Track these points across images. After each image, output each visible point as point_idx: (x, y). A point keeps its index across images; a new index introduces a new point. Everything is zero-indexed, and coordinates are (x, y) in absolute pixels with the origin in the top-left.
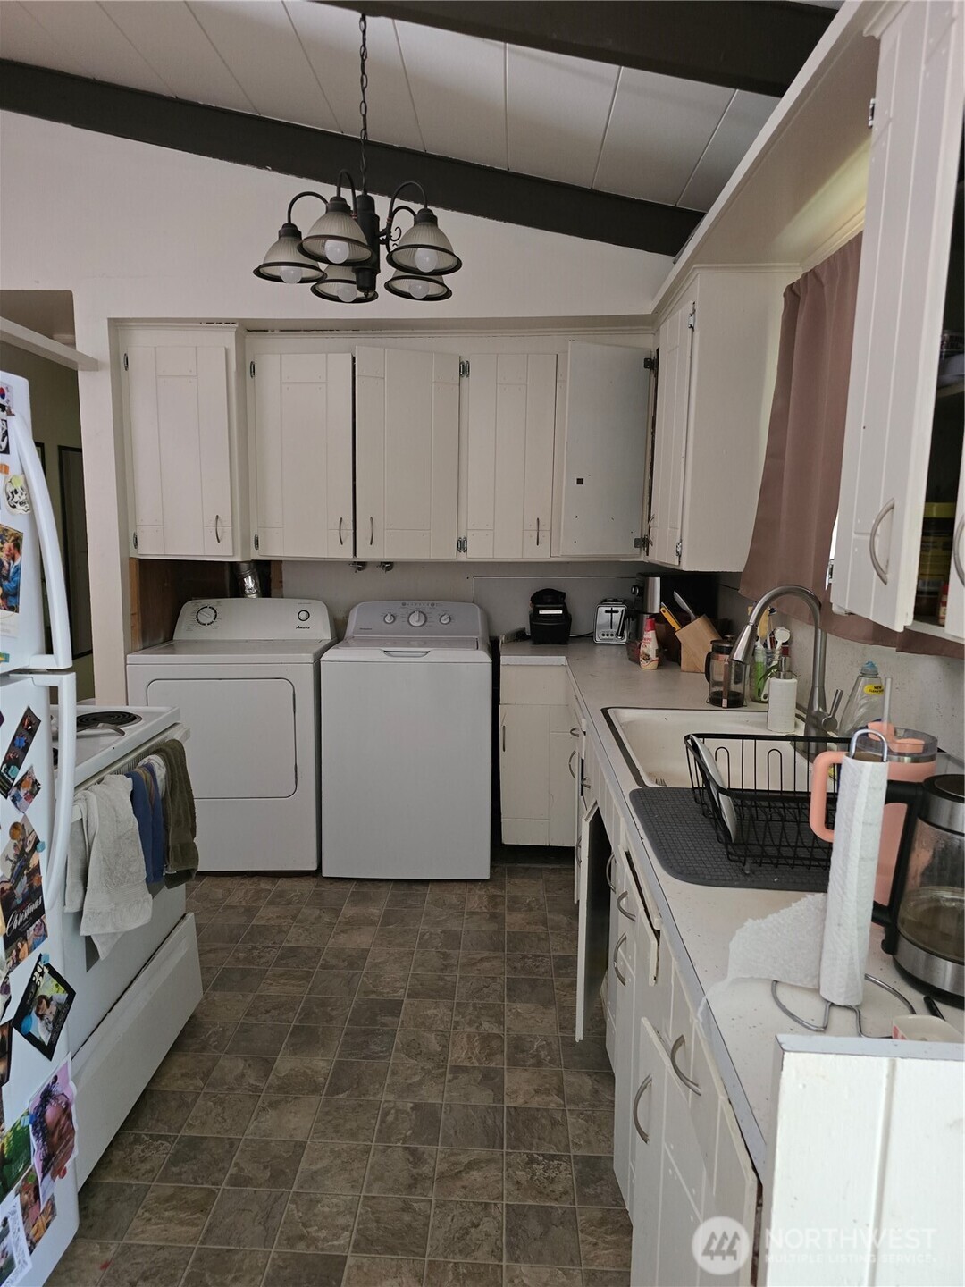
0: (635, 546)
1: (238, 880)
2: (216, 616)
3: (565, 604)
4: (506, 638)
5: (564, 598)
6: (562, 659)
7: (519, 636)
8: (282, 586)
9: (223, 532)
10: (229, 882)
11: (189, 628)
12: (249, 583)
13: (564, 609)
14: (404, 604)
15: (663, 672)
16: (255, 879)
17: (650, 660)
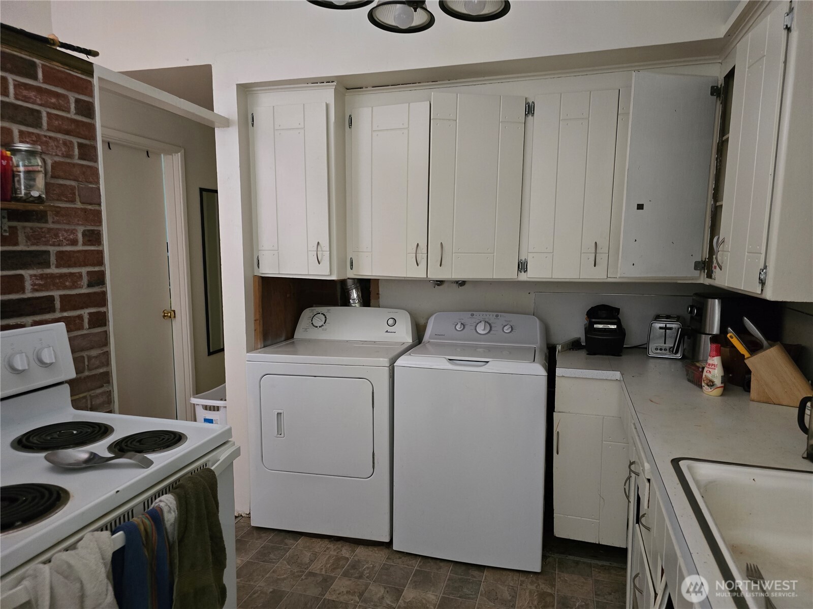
0: (696, 269)
1: (326, 543)
2: (326, 320)
3: (619, 320)
4: (562, 348)
5: (618, 314)
6: (617, 375)
7: (575, 345)
8: (379, 298)
9: (323, 255)
10: (319, 545)
11: (306, 330)
12: (354, 294)
13: (619, 323)
14: (472, 315)
15: (725, 398)
16: (339, 544)
17: (715, 387)
